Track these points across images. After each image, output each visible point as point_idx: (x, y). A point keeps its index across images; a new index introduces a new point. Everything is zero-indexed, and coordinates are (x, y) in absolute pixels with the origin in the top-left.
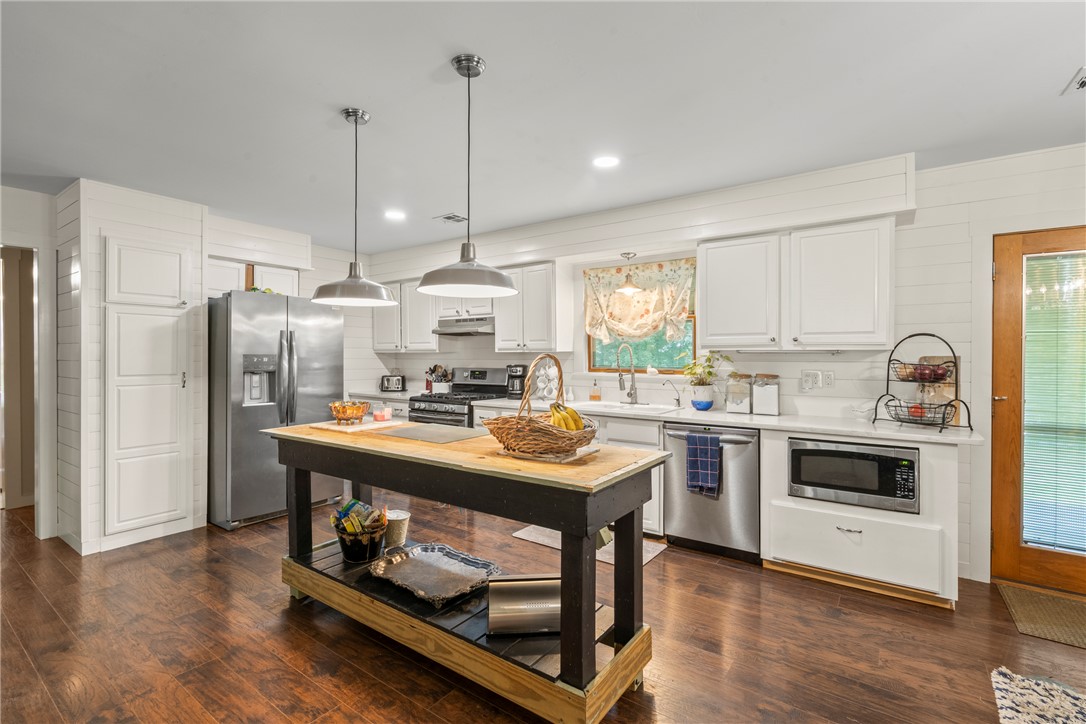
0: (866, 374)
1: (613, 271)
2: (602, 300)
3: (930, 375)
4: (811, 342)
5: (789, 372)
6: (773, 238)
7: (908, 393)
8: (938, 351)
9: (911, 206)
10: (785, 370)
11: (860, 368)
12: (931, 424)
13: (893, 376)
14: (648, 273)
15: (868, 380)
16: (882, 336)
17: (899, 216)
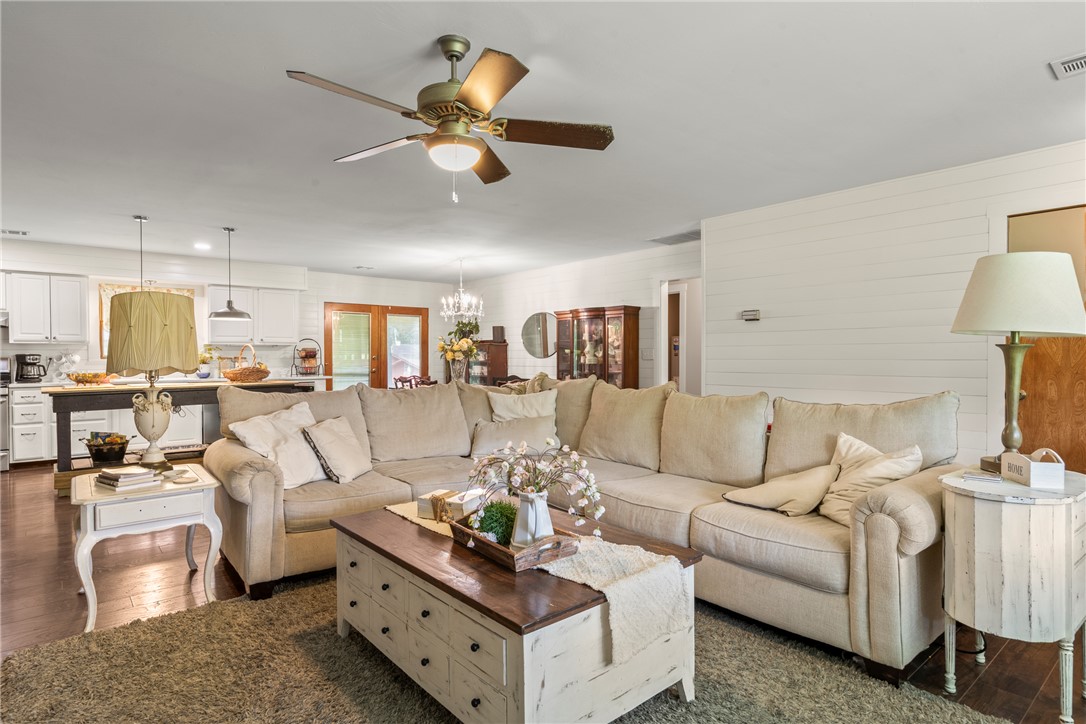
3: (310, 355)
7: (301, 362)
9: (306, 288)
11: (279, 353)
12: (312, 374)
13: (297, 356)
15: (284, 358)
16: (295, 339)
17: (301, 291)
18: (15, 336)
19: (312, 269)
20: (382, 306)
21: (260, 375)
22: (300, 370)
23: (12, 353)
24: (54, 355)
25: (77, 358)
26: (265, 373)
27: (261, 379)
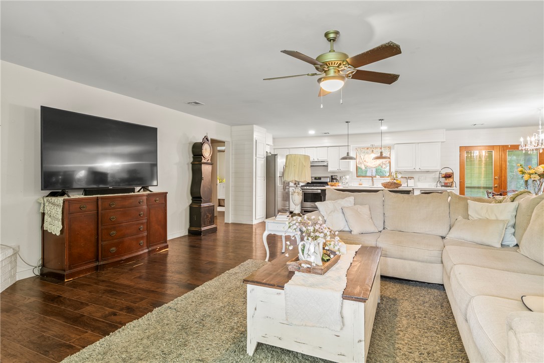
0: (434, 177)
1: (366, 149)
2: (362, 157)
3: (448, 176)
4: (423, 169)
5: (416, 176)
6: (414, 145)
7: (443, 180)
8: (449, 171)
9: (444, 140)
10: (415, 176)
11: (432, 175)
12: (449, 186)
13: (440, 176)
14: (377, 150)
15: (435, 178)
16: (439, 168)
17: (442, 142)
18: (330, 169)
19: (448, 129)
20: (503, 146)
21: (396, 186)
22: (443, 184)
23: (330, 175)
24: (341, 175)
25: (348, 177)
26: (400, 185)
27: (397, 187)
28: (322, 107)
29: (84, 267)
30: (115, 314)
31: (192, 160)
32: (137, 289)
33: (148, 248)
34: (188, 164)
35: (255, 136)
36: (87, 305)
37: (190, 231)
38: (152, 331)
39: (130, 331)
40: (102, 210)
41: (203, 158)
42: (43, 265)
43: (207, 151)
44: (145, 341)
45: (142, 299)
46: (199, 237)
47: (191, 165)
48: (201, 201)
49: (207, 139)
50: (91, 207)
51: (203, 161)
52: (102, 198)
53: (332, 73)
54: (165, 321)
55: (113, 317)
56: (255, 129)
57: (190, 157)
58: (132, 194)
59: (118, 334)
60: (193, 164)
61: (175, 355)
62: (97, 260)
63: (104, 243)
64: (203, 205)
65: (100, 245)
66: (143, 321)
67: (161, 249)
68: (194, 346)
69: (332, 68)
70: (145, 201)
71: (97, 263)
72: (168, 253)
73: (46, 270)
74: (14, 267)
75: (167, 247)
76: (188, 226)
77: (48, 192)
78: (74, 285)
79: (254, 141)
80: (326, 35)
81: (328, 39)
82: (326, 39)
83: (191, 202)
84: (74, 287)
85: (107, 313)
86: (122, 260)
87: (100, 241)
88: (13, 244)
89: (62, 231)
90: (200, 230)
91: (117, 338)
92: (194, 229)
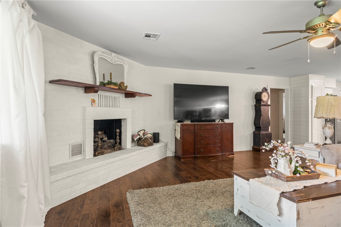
28: (309, 61)
29: (189, 156)
30: (190, 178)
31: (255, 103)
32: (206, 170)
33: (221, 153)
34: (252, 106)
35: (310, 83)
36: (183, 171)
37: (253, 148)
38: (199, 189)
39: (191, 185)
40: (197, 130)
41: (261, 101)
42: (176, 152)
43: (265, 97)
44: (194, 191)
45: (205, 175)
46: (258, 153)
47: (254, 107)
48: (261, 129)
49: (265, 89)
50: (192, 128)
51: (262, 103)
52: (197, 124)
53: (320, 33)
54: (207, 187)
55: (189, 178)
56: (310, 77)
57: (253, 102)
58: (214, 123)
59: (186, 185)
60: (255, 106)
61: (201, 200)
62: (195, 154)
63: (198, 146)
64: (262, 132)
65: (196, 147)
66: (198, 183)
67: (229, 155)
68: (212, 201)
69: (319, 29)
70: (220, 127)
71: (195, 155)
72: (234, 158)
73: (177, 155)
74: (166, 151)
75: (233, 154)
76: (252, 145)
77: (177, 121)
78: (184, 163)
79: (310, 86)
80: (316, 4)
81: (317, 7)
82: (316, 7)
83: (254, 130)
84: (183, 164)
85: (188, 176)
86: (207, 156)
87: (196, 145)
88: (165, 141)
89: (180, 138)
90: (259, 148)
91: (185, 186)
92: (256, 147)
